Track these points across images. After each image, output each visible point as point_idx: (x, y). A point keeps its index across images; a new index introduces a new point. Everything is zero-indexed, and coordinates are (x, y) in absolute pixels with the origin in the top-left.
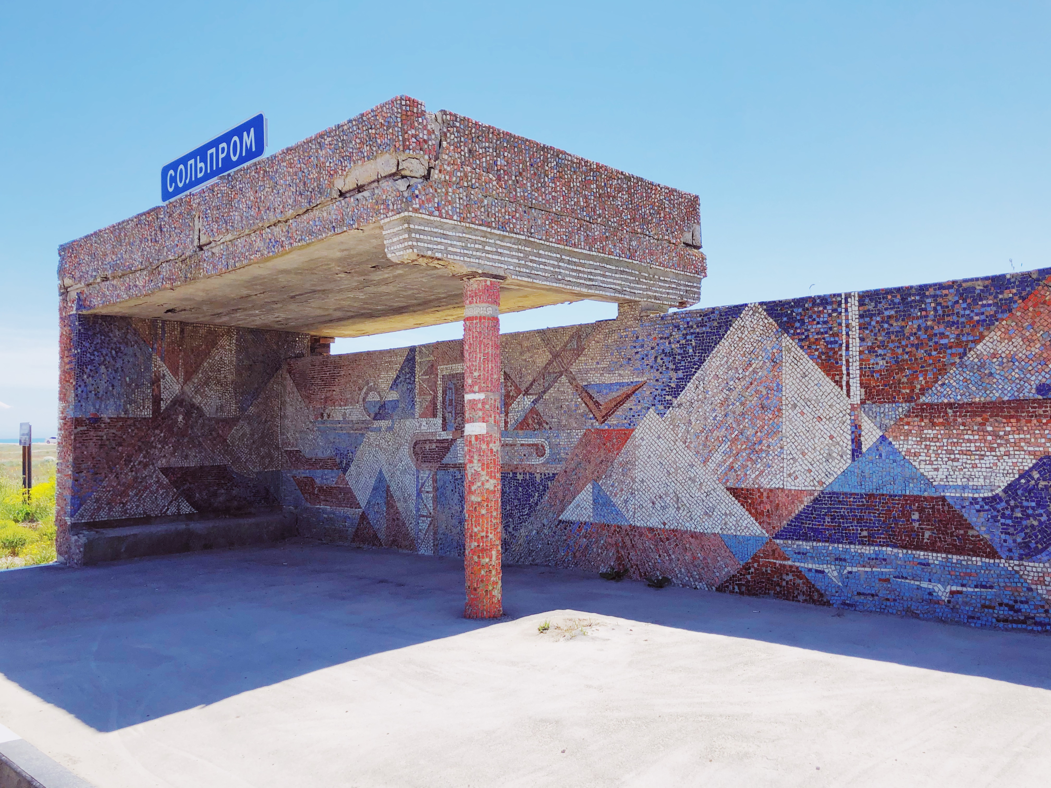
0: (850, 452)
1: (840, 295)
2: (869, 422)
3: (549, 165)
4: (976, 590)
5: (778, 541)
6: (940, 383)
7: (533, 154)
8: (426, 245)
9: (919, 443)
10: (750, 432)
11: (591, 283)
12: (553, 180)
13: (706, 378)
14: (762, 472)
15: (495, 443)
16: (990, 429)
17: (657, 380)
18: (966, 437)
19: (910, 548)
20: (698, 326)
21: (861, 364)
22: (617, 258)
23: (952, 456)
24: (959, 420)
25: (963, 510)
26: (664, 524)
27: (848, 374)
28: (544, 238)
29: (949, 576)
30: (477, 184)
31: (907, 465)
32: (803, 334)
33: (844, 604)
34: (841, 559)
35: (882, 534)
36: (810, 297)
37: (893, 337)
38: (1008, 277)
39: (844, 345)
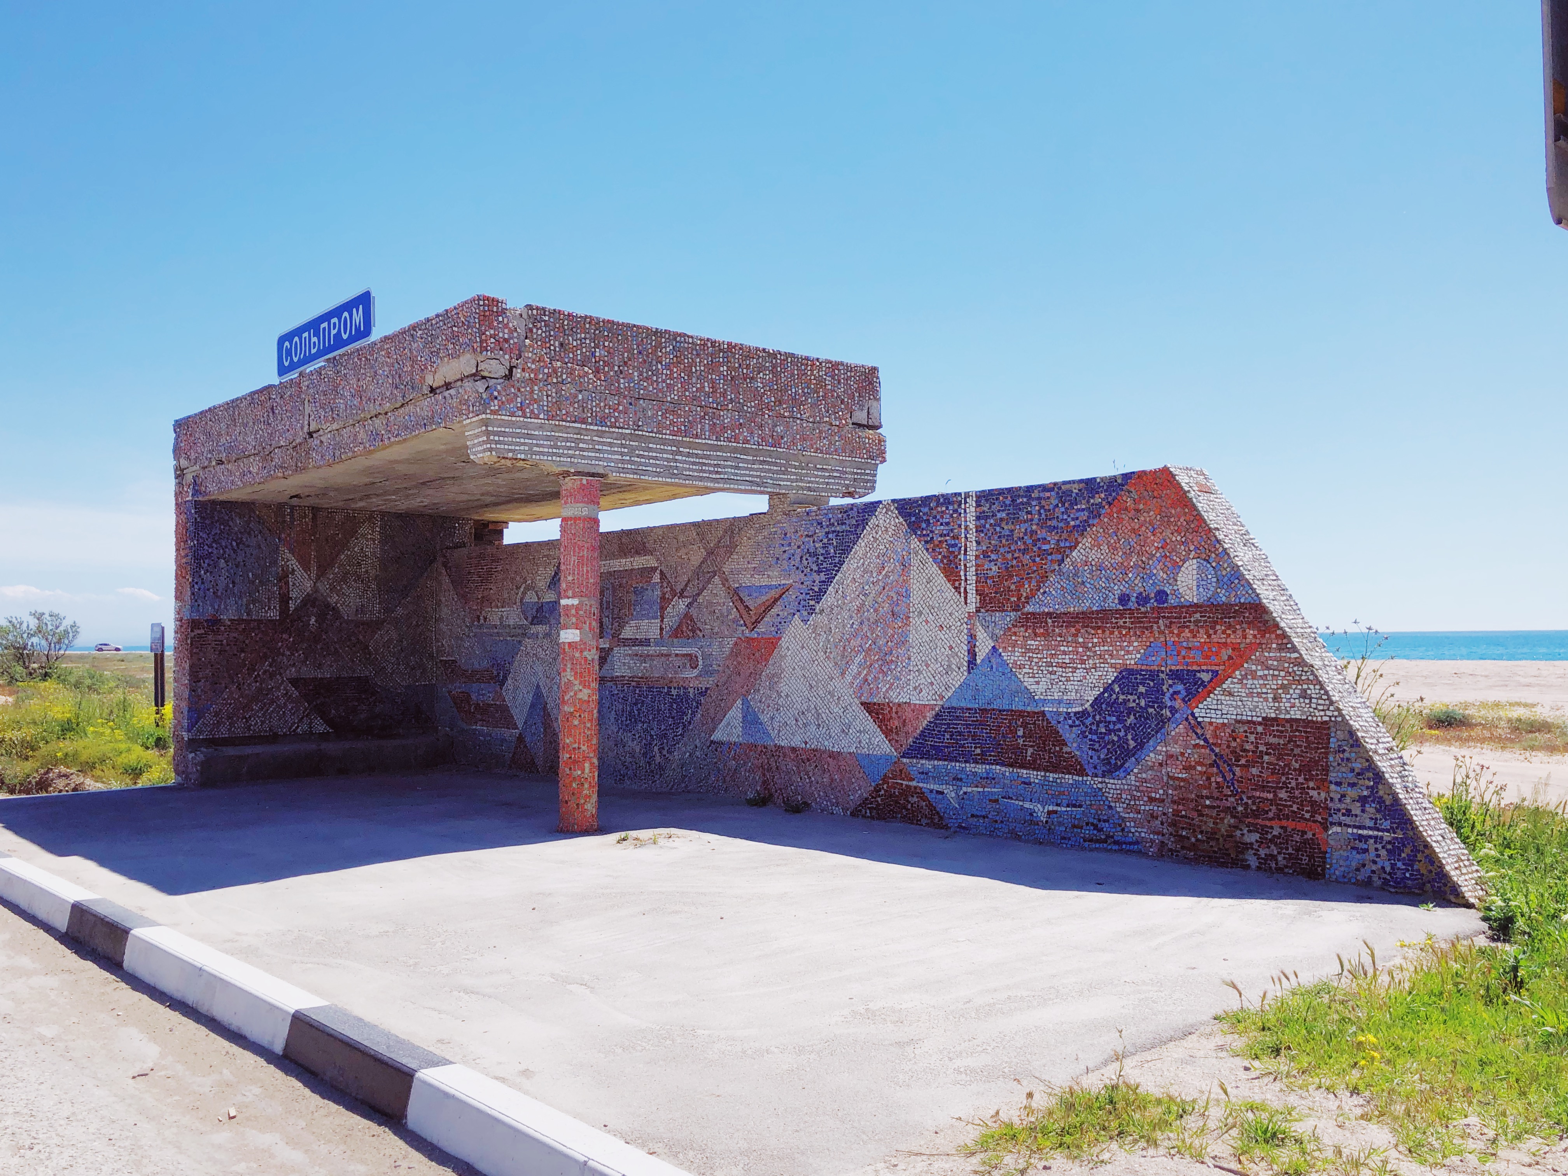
0: (966, 664)
1: (960, 494)
2: (983, 631)
3: (664, 350)
4: (1068, 809)
5: (904, 760)
6: (1042, 591)
7: (642, 340)
8: (506, 447)
9: (1023, 654)
10: (881, 642)
11: (718, 476)
12: (668, 367)
13: (845, 582)
14: (892, 684)
15: (590, 650)
16: (1081, 640)
17: (802, 583)
18: (1062, 648)
19: (1016, 767)
20: (839, 524)
21: (976, 570)
22: (754, 447)
23: (1051, 669)
24: (1057, 630)
25: (1059, 725)
26: (806, 743)
27: (966, 580)
28: (655, 430)
29: (1046, 796)
30: (569, 380)
31: (1013, 677)
32: (928, 535)
33: (960, 827)
34: (958, 779)
35: (993, 751)
36: (935, 496)
37: (1004, 541)
38: (1098, 480)
39: (963, 548)
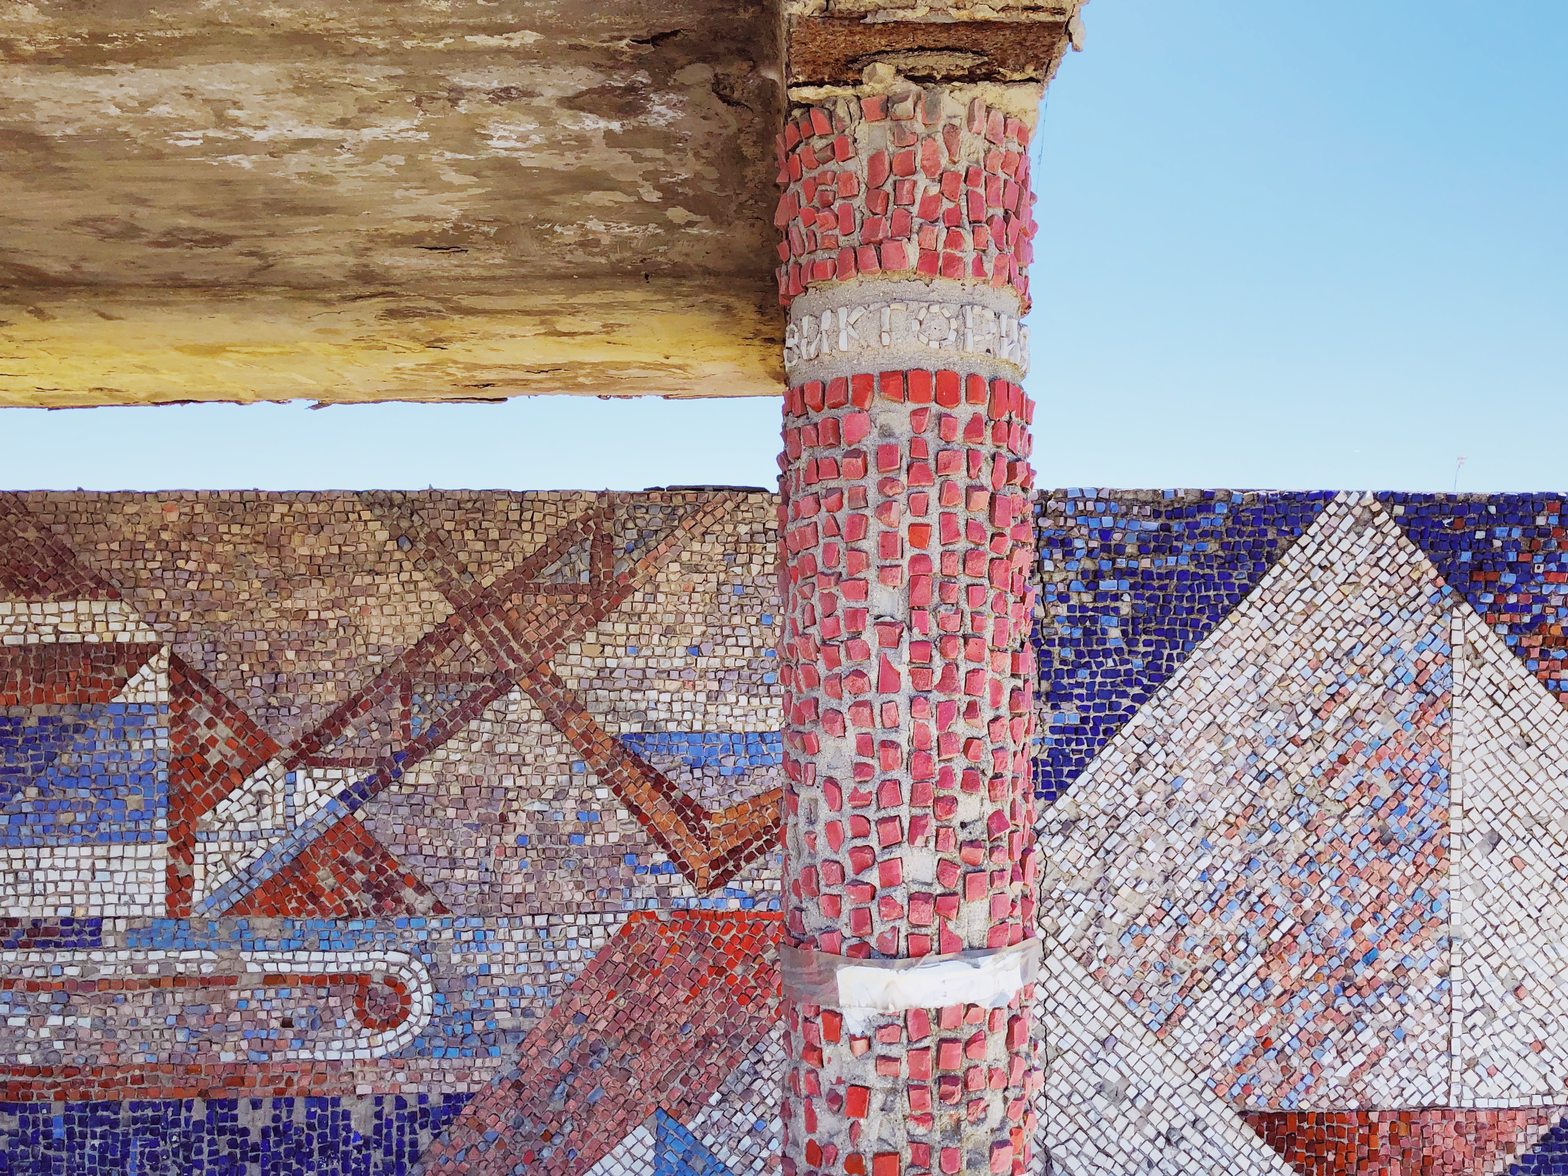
10: (1336, 922)
13: (1177, 735)
14: (1378, 1055)
20: (1143, 550)
32: (1528, 609)
